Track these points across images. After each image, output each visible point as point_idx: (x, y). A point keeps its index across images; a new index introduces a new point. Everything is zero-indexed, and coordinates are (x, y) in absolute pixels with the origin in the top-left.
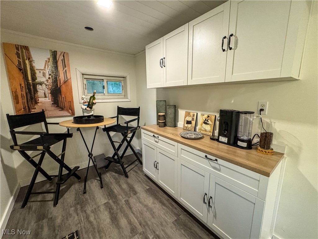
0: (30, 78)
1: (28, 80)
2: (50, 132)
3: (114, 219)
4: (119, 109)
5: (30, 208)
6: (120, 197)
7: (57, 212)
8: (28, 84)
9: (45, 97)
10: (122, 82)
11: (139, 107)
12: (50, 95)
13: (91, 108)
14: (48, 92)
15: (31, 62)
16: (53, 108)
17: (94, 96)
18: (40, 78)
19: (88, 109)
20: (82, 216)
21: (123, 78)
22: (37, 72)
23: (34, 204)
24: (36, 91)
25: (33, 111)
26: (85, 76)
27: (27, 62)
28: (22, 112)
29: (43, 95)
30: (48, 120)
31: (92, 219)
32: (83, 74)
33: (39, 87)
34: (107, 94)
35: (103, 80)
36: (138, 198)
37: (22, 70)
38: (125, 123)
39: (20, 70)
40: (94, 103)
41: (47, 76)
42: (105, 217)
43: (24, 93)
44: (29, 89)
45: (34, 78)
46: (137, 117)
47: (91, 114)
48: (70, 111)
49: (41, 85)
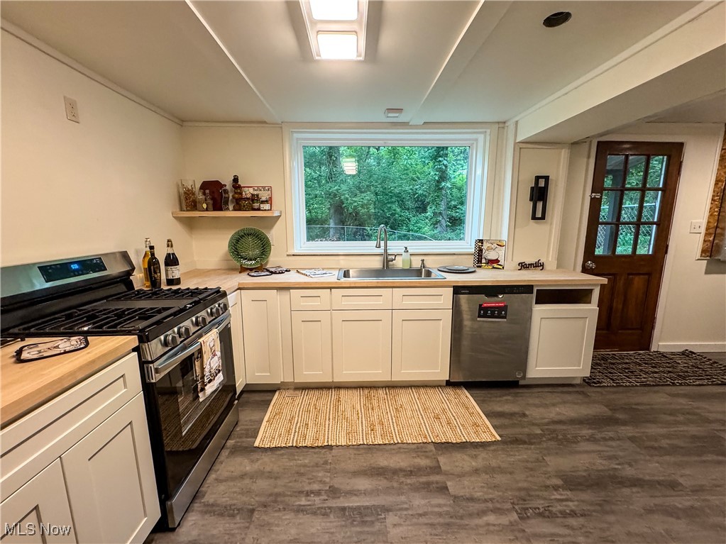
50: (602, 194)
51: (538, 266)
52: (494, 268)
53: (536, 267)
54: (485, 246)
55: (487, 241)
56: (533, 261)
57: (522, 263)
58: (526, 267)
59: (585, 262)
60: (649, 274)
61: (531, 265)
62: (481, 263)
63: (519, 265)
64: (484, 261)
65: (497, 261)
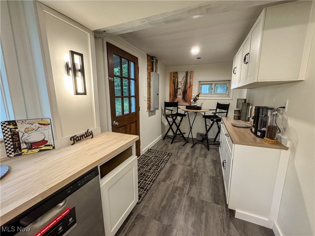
0: (176, 86)
1: (175, 87)
2: (178, 112)
3: (186, 159)
4: (218, 104)
5: (164, 141)
6: (196, 155)
7: (170, 146)
8: (175, 89)
9: (180, 95)
10: (227, 84)
11: (229, 104)
12: (182, 94)
13: (195, 101)
14: (181, 92)
15: (177, 79)
16: (182, 101)
17: (199, 95)
18: (180, 86)
19: (193, 102)
20: (177, 151)
21: (229, 82)
22: (179, 83)
23: (166, 141)
24: (177, 92)
25: (175, 101)
26: (201, 83)
27: (176, 79)
28: (171, 102)
29: (179, 94)
30: (179, 107)
31: (179, 154)
32: (200, 82)
33: (178, 90)
34: (214, 94)
35: (212, 84)
36: (204, 159)
37: (174, 83)
38: (212, 113)
39: (173, 83)
40: (197, 99)
41: (182, 85)
42: (184, 156)
43: (173, 93)
44: (175, 91)
45: (177, 86)
46: (226, 111)
47: (195, 105)
48: (189, 103)
49: (179, 89)
50: (114, 78)
51: (89, 136)
52: (41, 151)
53: (87, 136)
54: (21, 128)
55: (22, 121)
56: (83, 132)
57: (73, 137)
58: (79, 140)
59: (112, 122)
60: (136, 122)
61: (82, 136)
62: (21, 149)
63: (71, 140)
64: (23, 146)
65: (44, 142)
